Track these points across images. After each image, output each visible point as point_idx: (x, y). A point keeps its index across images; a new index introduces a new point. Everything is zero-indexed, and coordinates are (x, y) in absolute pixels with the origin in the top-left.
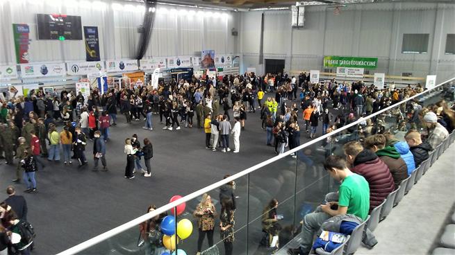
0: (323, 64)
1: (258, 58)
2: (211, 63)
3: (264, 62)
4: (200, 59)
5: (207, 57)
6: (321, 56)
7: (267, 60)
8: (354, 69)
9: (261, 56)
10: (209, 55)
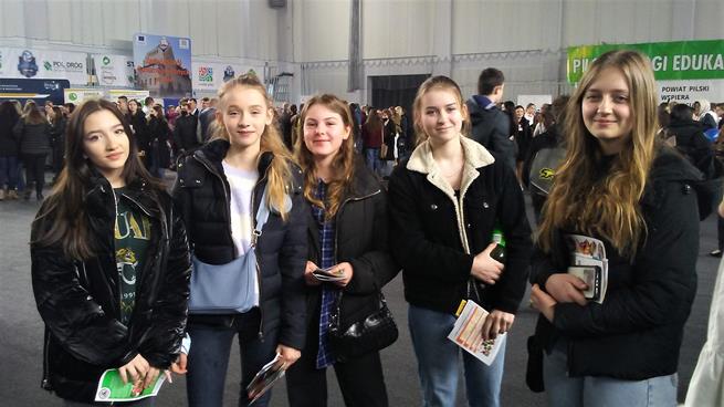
0: (561, 77)
1: (344, 73)
2: (175, 80)
3: (366, 83)
4: (130, 64)
5: (160, 56)
6: (555, 47)
7: (375, 80)
8: (687, 83)
9: (355, 64)
10: (168, 52)
